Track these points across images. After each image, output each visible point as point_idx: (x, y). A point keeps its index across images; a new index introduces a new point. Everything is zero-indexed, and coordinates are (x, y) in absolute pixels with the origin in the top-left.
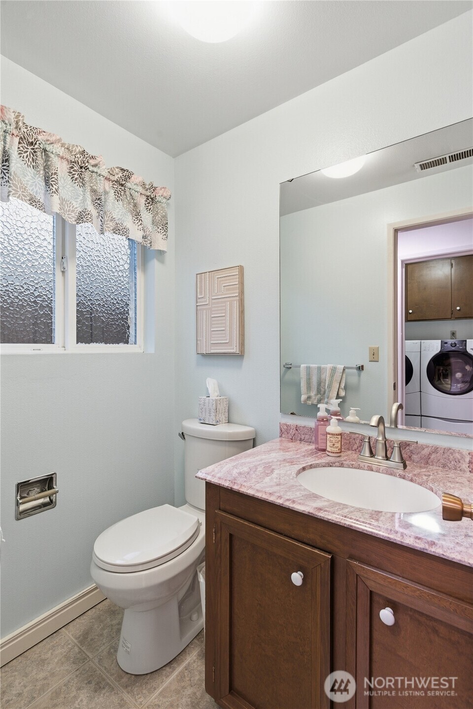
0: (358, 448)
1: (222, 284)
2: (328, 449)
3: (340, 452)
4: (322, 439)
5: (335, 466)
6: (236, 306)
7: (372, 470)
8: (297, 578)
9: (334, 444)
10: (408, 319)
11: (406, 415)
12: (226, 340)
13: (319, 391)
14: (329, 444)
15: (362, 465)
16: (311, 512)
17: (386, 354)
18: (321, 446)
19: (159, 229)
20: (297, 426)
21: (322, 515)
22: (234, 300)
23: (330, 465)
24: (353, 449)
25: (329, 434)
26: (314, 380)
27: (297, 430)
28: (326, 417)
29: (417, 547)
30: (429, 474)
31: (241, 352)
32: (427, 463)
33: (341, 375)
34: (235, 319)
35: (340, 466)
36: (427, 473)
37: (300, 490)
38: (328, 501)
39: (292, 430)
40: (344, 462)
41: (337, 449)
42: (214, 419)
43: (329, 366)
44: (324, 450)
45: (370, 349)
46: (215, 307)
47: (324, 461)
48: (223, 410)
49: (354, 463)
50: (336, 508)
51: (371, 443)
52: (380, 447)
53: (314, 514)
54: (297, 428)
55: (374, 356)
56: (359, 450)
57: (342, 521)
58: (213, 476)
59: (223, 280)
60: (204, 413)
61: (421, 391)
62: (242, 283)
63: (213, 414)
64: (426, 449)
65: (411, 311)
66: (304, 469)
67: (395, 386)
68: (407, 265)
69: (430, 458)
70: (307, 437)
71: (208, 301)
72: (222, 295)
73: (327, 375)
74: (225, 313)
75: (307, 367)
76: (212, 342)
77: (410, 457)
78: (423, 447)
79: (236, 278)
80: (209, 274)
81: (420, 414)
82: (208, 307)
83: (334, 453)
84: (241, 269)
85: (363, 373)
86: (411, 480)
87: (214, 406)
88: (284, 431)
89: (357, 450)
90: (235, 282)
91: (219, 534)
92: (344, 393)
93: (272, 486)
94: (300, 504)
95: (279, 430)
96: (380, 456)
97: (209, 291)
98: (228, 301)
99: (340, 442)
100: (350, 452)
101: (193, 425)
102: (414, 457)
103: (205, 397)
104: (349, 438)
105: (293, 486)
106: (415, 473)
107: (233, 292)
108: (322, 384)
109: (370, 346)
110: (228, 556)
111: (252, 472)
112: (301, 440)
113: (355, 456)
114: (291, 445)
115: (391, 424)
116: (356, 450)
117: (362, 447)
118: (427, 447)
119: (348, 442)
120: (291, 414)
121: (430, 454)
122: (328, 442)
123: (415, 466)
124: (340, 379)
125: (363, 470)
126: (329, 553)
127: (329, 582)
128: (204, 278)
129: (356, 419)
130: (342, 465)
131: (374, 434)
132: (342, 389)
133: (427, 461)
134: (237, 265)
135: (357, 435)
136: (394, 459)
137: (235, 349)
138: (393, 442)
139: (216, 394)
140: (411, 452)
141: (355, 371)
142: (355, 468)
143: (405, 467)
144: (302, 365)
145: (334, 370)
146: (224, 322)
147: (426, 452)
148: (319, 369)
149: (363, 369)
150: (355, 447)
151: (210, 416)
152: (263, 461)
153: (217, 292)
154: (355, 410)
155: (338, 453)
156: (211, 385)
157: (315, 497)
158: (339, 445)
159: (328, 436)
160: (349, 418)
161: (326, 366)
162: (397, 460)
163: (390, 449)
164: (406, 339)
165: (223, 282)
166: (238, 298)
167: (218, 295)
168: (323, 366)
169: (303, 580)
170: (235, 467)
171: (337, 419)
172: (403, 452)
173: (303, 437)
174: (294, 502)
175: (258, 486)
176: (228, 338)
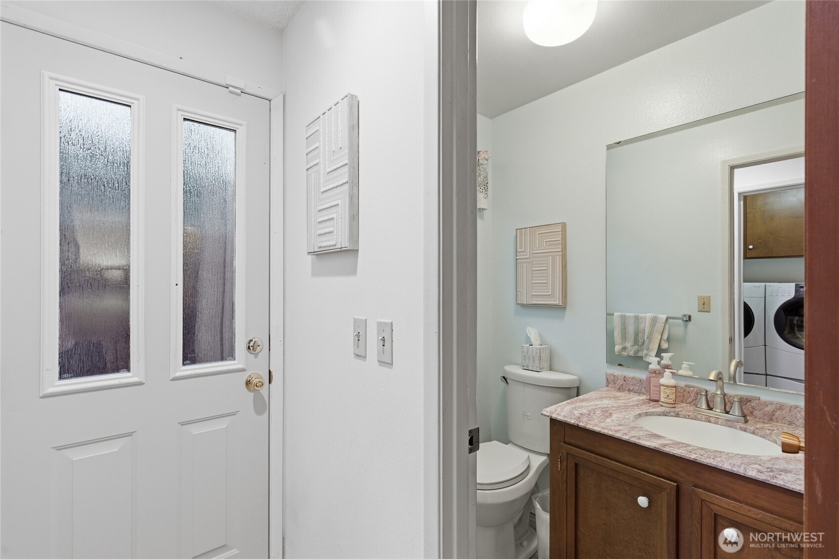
0: (692, 402)
1: (544, 239)
2: (662, 400)
3: (675, 404)
4: (654, 390)
5: (671, 416)
6: (559, 261)
7: (710, 422)
8: (643, 501)
9: (668, 396)
10: (748, 255)
11: (745, 373)
12: (549, 292)
13: (636, 342)
14: (662, 395)
15: (699, 416)
16: (657, 447)
17: (719, 303)
18: (654, 397)
19: (481, 189)
20: (625, 376)
21: (667, 449)
22: (557, 255)
23: (665, 414)
24: (688, 402)
25: (663, 386)
26: (631, 330)
27: (625, 381)
28: (658, 370)
29: (759, 478)
30: (773, 429)
31: (564, 304)
32: (771, 419)
33: (663, 325)
34: (558, 273)
35: (675, 416)
36: (770, 428)
37: (642, 430)
38: (671, 440)
39: (619, 381)
40: (680, 412)
41: (672, 401)
42: (538, 366)
43: (649, 315)
44: (657, 401)
45: (699, 298)
46: (535, 261)
47: (659, 410)
48: (546, 358)
49: (690, 414)
50: (680, 446)
51: (708, 397)
52: (718, 400)
53: (660, 449)
54: (625, 379)
55: (705, 305)
56: (695, 403)
57: (687, 456)
58: (558, 414)
59: (544, 236)
60: (527, 360)
61: (765, 345)
62: (564, 239)
63: (537, 362)
64: (770, 406)
65: (751, 247)
66: (640, 415)
67: (731, 340)
68: (745, 198)
69: (774, 415)
70: (636, 388)
71: (528, 255)
72: (542, 250)
73: (647, 325)
74: (547, 267)
75: (621, 316)
76: (533, 294)
77: (751, 413)
78: (766, 404)
79: (559, 234)
80: (530, 231)
81: (764, 373)
82: (528, 260)
83: (668, 403)
84: (564, 225)
85: (690, 324)
86: (753, 433)
87: (538, 355)
88: (610, 381)
89: (692, 403)
90: (558, 237)
91: (565, 464)
92: (667, 345)
93: (615, 426)
94: (645, 440)
95: (605, 380)
96: (718, 410)
97: (530, 245)
98: (550, 256)
99: (674, 394)
100: (684, 405)
101: (515, 370)
102: (756, 413)
103: (528, 345)
104: (682, 391)
105: (634, 427)
106: (758, 426)
107: (555, 247)
108: (640, 335)
109: (700, 295)
110: (574, 482)
111: (592, 414)
112: (629, 390)
113: (691, 408)
114: (619, 394)
115: (730, 380)
116: (690, 403)
117: (698, 400)
118: (771, 403)
119: (682, 395)
120: (619, 365)
121: (774, 411)
122: (662, 393)
123: (758, 421)
124: (662, 330)
125: (700, 422)
126: (674, 482)
127: (675, 505)
128: (525, 234)
129: (690, 373)
130: (677, 415)
131: (712, 388)
132: (664, 340)
133: (771, 418)
134: (560, 222)
135: (692, 389)
136: (734, 411)
137: (557, 301)
138: (732, 397)
139: (538, 343)
140: (753, 408)
141: (680, 321)
142: (691, 419)
143: (746, 422)
144: (615, 314)
145: (654, 320)
146: (546, 275)
147: (769, 409)
148: (637, 318)
149: (690, 319)
150: (690, 400)
151: (534, 363)
152: (598, 406)
153: (539, 247)
154: (689, 365)
155: (672, 404)
156: (533, 333)
157: (658, 437)
158: (673, 397)
159: (662, 388)
160: (681, 372)
161: (645, 315)
162: (737, 414)
163: (729, 404)
164: (745, 281)
165: (544, 238)
166: (561, 253)
167: (539, 250)
168: (641, 315)
169: (649, 502)
170: (574, 408)
171: (671, 372)
172: (744, 407)
173: (631, 388)
174: (639, 438)
175: (602, 425)
176: (550, 291)
